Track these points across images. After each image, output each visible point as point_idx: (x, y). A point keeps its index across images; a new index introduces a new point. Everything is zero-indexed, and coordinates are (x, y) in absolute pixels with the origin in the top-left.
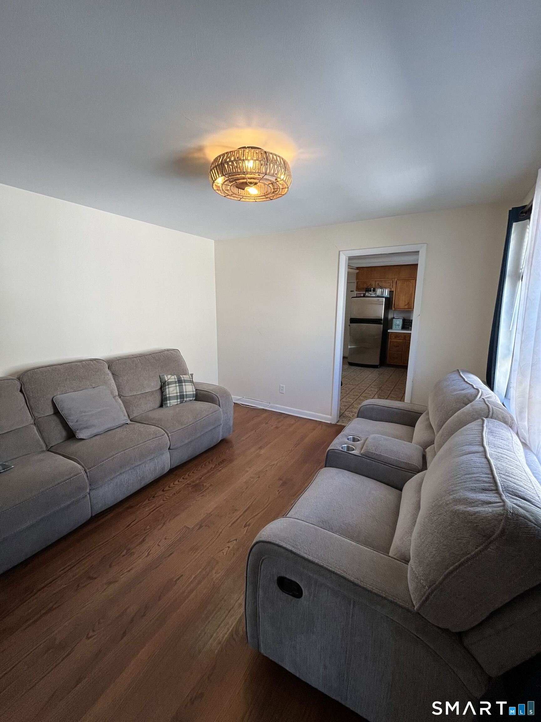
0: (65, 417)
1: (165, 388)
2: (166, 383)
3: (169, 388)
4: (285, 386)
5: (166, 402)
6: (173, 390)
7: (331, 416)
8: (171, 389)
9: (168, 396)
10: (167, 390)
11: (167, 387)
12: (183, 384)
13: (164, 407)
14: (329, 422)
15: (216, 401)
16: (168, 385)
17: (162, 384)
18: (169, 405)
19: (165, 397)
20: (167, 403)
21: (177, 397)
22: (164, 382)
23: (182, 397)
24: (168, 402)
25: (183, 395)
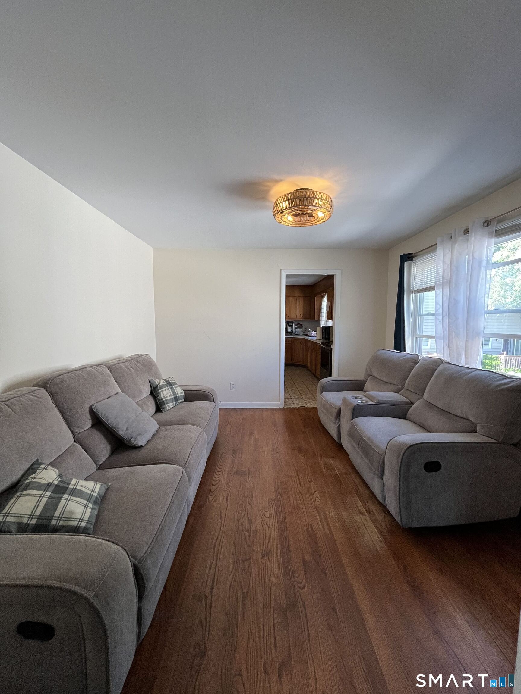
0: (112, 427)
1: (158, 392)
2: (158, 387)
3: (162, 391)
4: (235, 383)
5: (164, 406)
6: (167, 394)
7: (279, 402)
8: (165, 393)
9: (164, 399)
10: (161, 394)
11: (160, 391)
12: (173, 386)
13: (163, 411)
14: (279, 407)
15: (211, 398)
16: (161, 388)
17: (153, 388)
18: (167, 409)
19: (161, 401)
20: (165, 408)
21: (172, 400)
22: (155, 387)
23: (176, 399)
24: (166, 405)
25: (176, 397)
